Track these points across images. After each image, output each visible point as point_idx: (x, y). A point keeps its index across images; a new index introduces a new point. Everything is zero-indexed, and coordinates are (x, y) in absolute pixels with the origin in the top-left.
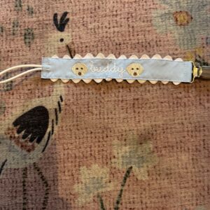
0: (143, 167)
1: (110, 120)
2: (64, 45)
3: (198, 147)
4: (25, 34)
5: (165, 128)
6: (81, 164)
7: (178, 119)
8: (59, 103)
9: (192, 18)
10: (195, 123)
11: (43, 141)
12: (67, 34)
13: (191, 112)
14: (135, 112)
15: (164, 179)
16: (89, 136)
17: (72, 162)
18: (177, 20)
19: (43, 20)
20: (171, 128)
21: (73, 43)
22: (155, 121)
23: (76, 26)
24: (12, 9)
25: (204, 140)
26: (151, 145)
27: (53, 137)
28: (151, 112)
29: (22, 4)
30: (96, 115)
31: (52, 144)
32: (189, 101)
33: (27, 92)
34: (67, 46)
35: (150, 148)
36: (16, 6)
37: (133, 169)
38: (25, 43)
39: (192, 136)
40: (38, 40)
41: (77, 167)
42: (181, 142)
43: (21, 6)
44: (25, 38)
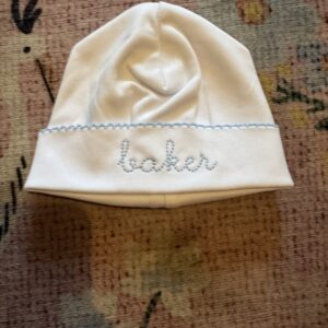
0: (181, 291)
2: (32, 60)
3: (285, 252)
6: (62, 289)
12: (37, 38)
15: (221, 315)
17: (44, 286)
20: (233, 216)
21: (48, 55)
23: (55, 24)
27: (7, 237)
34: (37, 61)
37: (163, 297)
41: (54, 296)
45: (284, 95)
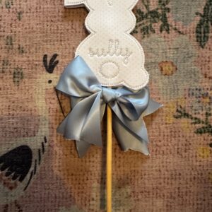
1: (91, 163)
4: (14, 73)
7: (156, 166)
9: (177, 69)
10: (171, 170)
11: (25, 179)
13: (168, 160)
16: (70, 177)
18: (162, 70)
19: (33, 60)
22: (134, 167)
24: (3, 46)
26: (129, 190)
28: (131, 158)
31: (33, 183)
32: (167, 149)
33: (12, 130)
36: (7, 44)
38: (14, 82)
39: (168, 183)
40: (26, 80)
42: (157, 188)
43: (11, 44)
44: (14, 77)
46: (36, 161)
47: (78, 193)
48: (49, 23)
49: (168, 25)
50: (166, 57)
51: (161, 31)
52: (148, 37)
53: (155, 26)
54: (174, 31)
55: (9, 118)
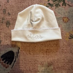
1: (37, 57)
4: (7, 23)
5: (58, 61)
7: (63, 58)
8: (18, 50)
9: (69, 20)
10: (69, 59)
11: (12, 64)
13: (67, 55)
14: (47, 54)
16: (29, 63)
18: (63, 20)
19: (14, 18)
20: (60, 61)
22: (54, 58)
24: (2, 13)
25: (72, 66)
27: (15, 63)
28: (53, 55)
29: (6, 11)
30: (32, 55)
31: (15, 65)
32: (67, 51)
33: (6, 45)
35: (52, 68)
36: (4, 12)
38: (7, 26)
39: (67, 64)
40: (11, 25)
42: (63, 66)
43: (5, 12)
44: (7, 24)
45: (71, 37)
46: (16, 57)
47: (33, 69)
48: (19, 4)
49: (65, 3)
50: (65, 15)
51: (63, 5)
52: (58, 8)
53: (60, 4)
54: (68, 5)
55: (5, 40)
